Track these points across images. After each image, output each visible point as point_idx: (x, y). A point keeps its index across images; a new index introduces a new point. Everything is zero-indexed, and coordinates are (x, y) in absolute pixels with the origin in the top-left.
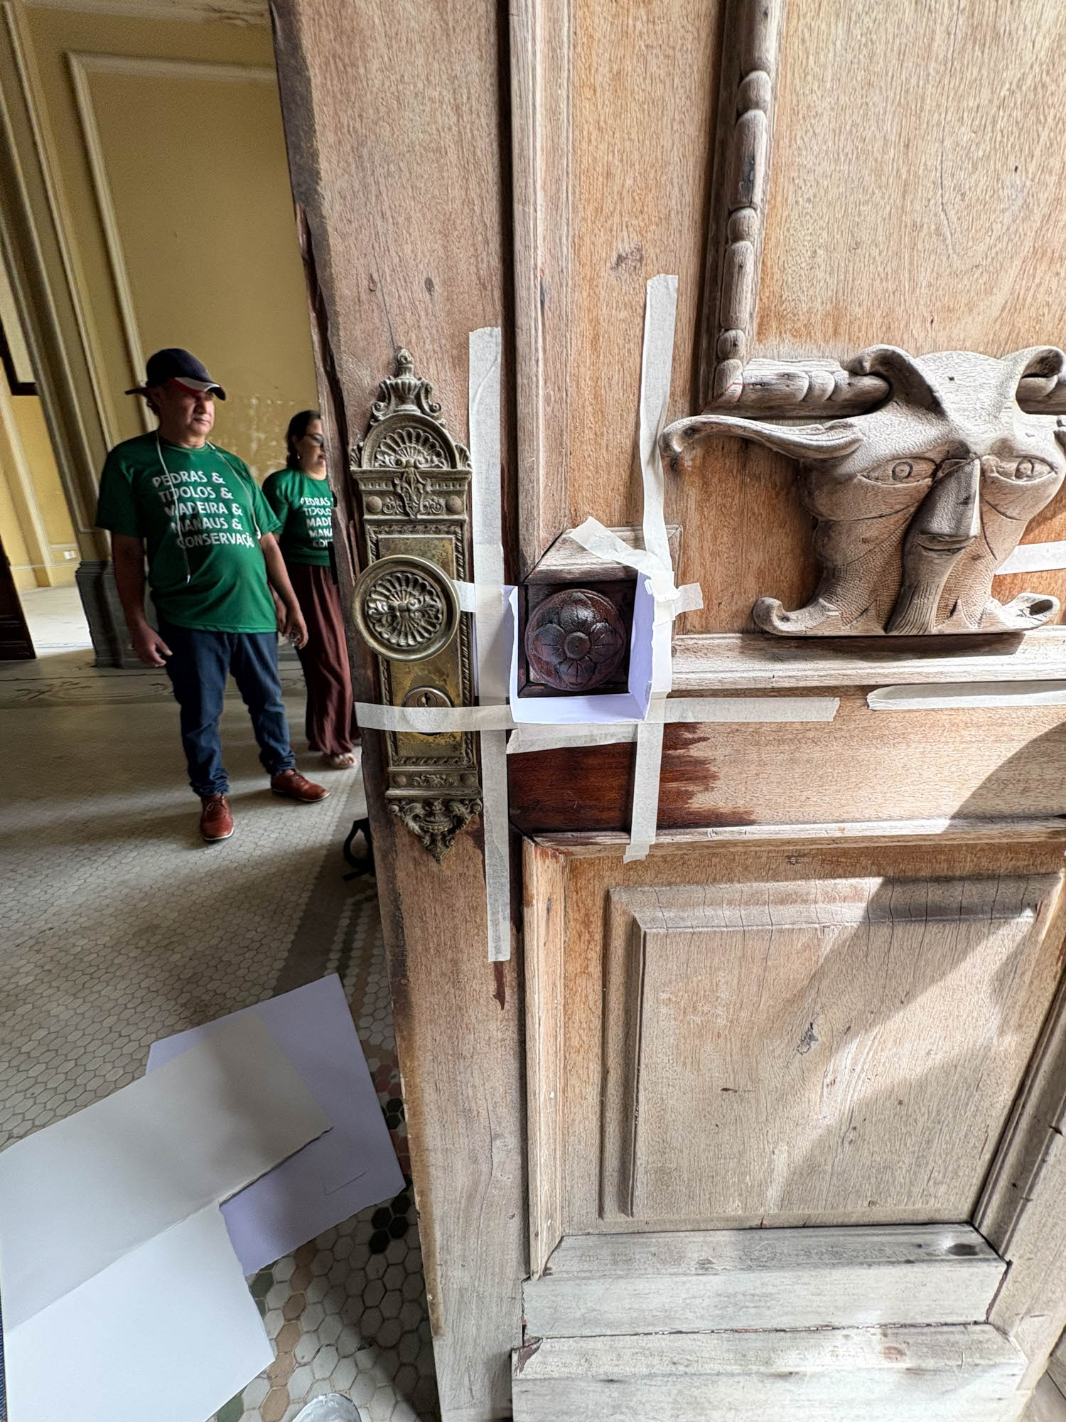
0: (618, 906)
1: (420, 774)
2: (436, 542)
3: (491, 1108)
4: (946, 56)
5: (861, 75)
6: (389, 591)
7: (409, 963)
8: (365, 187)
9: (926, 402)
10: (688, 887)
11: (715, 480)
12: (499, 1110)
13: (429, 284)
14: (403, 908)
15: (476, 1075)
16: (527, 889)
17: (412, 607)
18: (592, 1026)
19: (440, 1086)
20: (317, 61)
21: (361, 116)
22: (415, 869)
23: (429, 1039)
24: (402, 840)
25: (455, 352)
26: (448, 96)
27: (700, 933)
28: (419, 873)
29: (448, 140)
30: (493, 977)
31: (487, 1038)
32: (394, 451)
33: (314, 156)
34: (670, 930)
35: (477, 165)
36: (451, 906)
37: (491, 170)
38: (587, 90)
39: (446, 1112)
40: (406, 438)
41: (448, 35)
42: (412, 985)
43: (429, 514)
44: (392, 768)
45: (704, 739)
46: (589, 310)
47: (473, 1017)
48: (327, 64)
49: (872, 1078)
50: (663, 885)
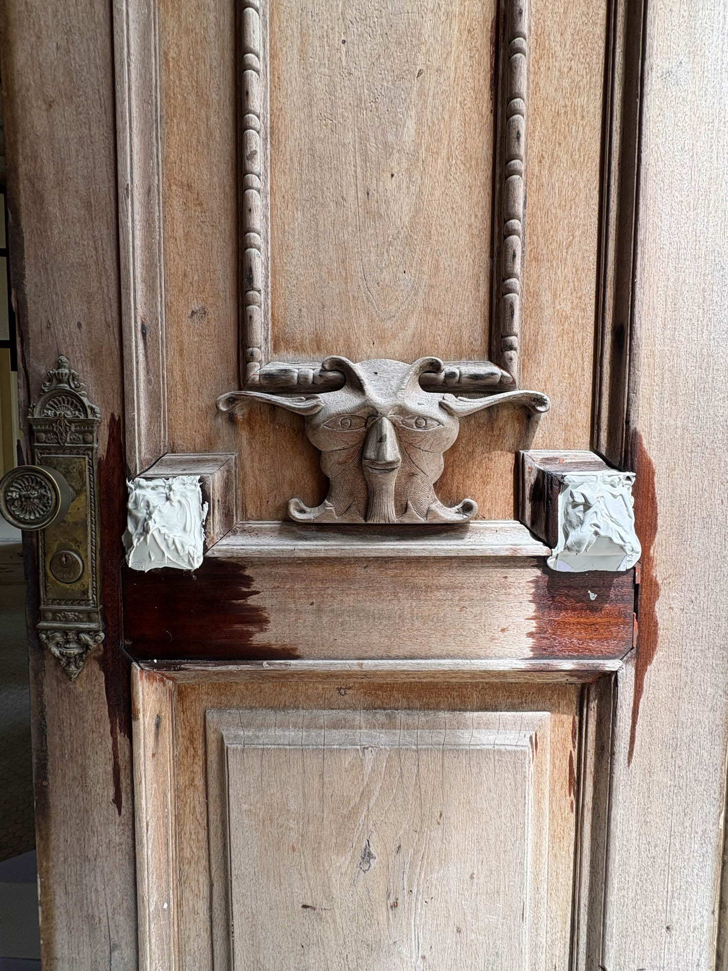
0: (211, 725)
1: (61, 611)
2: (76, 460)
3: (110, 915)
4: (356, 225)
5: (313, 232)
6: (21, 486)
7: (49, 767)
8: (48, 282)
9: (357, 386)
10: (264, 711)
11: (257, 427)
12: (117, 917)
13: (79, 325)
14: (47, 718)
15: (98, 879)
16: (134, 705)
17: (32, 496)
18: (200, 838)
19: (69, 888)
20: (28, 230)
21: (48, 252)
22: (58, 685)
23: (62, 840)
24: (49, 663)
25: (93, 358)
26: (91, 243)
27: (269, 749)
28: (60, 690)
29: (91, 262)
30: (112, 783)
31: (107, 841)
32: (55, 408)
33: (23, 268)
34: (246, 746)
35: (106, 271)
36: (82, 718)
37: (113, 274)
38: (172, 239)
39: (73, 917)
40: (61, 401)
41: (92, 220)
42: (50, 787)
43: (73, 443)
44: (42, 607)
45: (257, 593)
46: (177, 337)
47: (97, 820)
48: (33, 231)
49: (429, 900)
50: (246, 708)
